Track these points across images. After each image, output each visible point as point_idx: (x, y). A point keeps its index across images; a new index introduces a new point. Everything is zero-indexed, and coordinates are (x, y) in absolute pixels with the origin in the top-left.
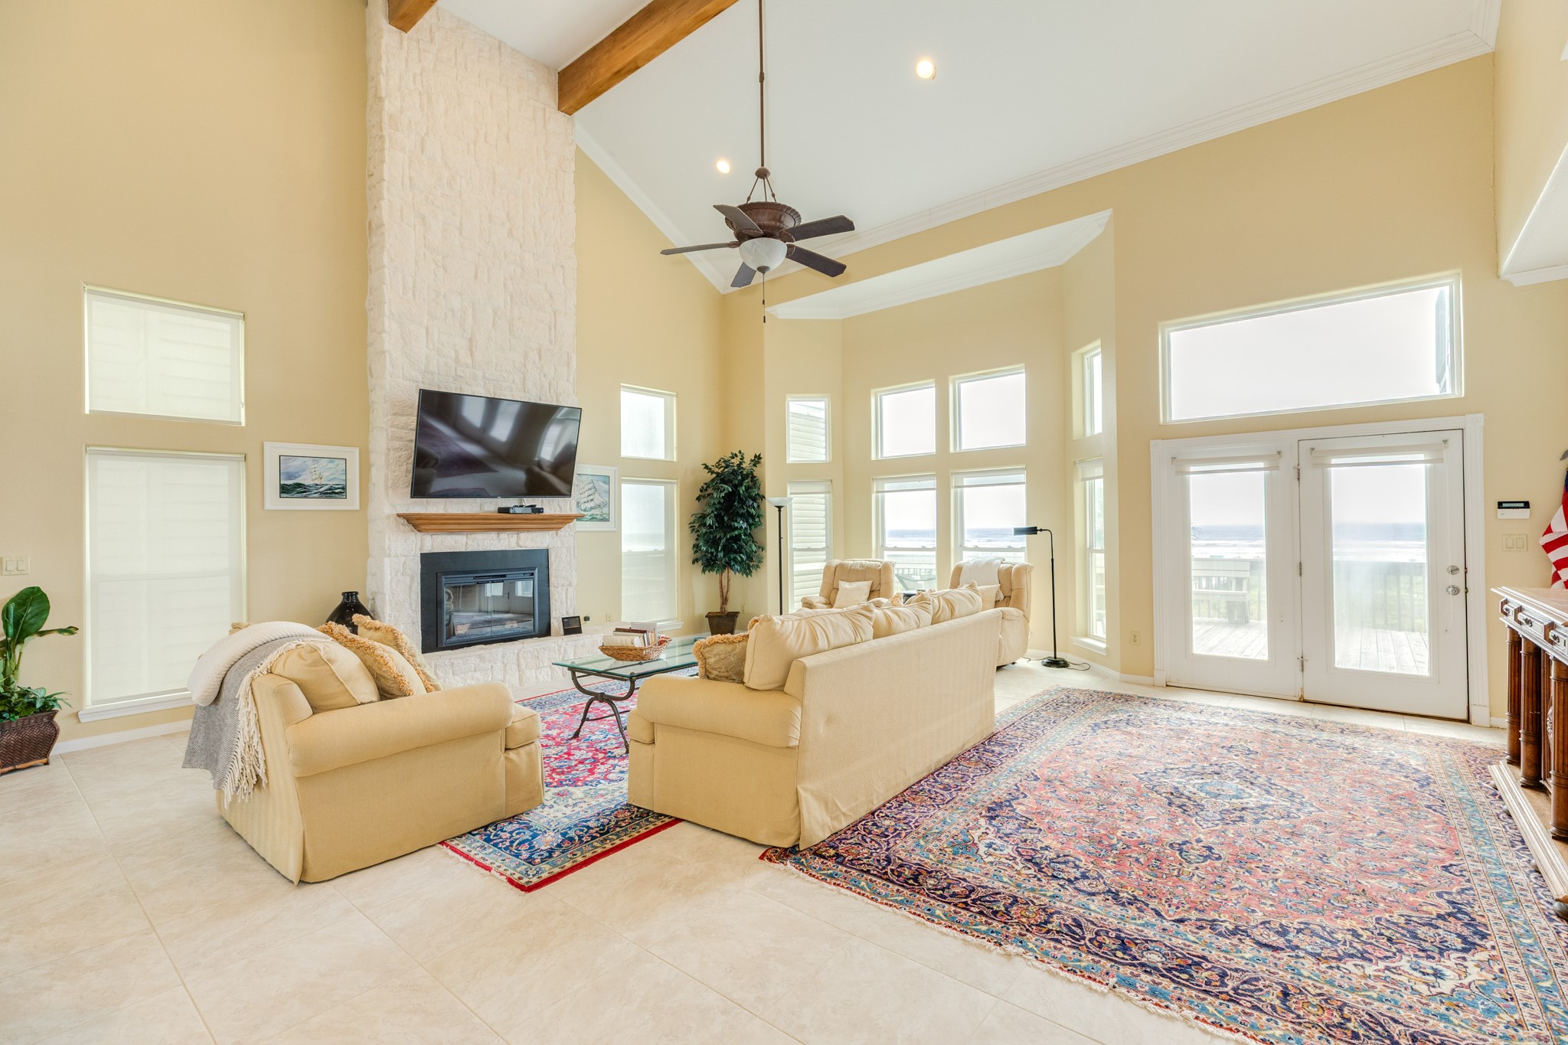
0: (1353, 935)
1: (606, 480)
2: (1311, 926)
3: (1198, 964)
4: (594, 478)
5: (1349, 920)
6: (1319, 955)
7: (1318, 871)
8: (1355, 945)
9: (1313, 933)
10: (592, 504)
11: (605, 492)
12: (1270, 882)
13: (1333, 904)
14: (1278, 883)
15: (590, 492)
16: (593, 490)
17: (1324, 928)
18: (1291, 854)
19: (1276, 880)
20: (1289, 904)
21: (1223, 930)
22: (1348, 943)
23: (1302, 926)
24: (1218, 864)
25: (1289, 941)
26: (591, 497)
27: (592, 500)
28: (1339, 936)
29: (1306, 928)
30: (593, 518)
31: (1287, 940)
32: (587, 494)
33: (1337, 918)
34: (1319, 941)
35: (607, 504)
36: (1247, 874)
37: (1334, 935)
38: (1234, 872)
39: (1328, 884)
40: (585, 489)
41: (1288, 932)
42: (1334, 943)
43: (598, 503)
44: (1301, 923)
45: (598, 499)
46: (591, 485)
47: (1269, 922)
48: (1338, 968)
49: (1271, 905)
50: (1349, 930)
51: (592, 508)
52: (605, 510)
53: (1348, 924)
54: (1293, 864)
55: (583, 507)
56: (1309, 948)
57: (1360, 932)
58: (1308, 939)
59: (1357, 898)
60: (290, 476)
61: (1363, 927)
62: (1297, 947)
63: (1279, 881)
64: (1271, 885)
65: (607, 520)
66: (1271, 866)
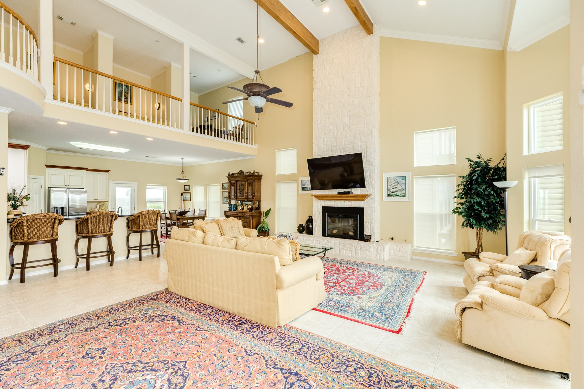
0: (8, 369)
1: (404, 178)
2: (26, 361)
3: (49, 333)
4: (397, 178)
5: (13, 373)
6: (17, 356)
7: (40, 383)
8: (6, 366)
9: (23, 360)
10: (396, 189)
11: (403, 184)
12: (54, 364)
13: (23, 374)
14: (51, 366)
15: (395, 184)
16: (396, 183)
17: (21, 364)
18: (58, 382)
19: (53, 366)
20: (40, 362)
21: (53, 342)
22: (9, 365)
23: (29, 359)
24: (81, 356)
25: (30, 353)
26: (396, 187)
27: (396, 188)
28: (13, 365)
29: (27, 359)
30: (396, 196)
31: (30, 352)
32: (393, 185)
33: (18, 370)
34: (20, 359)
35: (404, 189)
36: (66, 360)
37: (15, 364)
38: (71, 358)
39: (30, 381)
40: (392, 183)
41: (32, 354)
42: (14, 362)
43: (399, 189)
44: (30, 360)
45: (399, 187)
46: (396, 181)
47: (41, 353)
48: (8, 357)
49: (45, 357)
50: (11, 369)
51: (396, 191)
52: (403, 192)
53: (12, 371)
54: (53, 377)
55: (391, 191)
56: (22, 355)
57: (6, 372)
58: (24, 357)
59: (13, 384)
60: (303, 185)
61: (5, 374)
62: (26, 353)
63: (51, 367)
64: (53, 363)
65: (405, 196)
66: (61, 370)
